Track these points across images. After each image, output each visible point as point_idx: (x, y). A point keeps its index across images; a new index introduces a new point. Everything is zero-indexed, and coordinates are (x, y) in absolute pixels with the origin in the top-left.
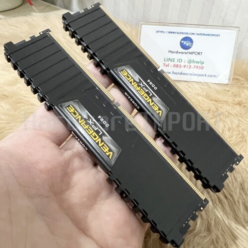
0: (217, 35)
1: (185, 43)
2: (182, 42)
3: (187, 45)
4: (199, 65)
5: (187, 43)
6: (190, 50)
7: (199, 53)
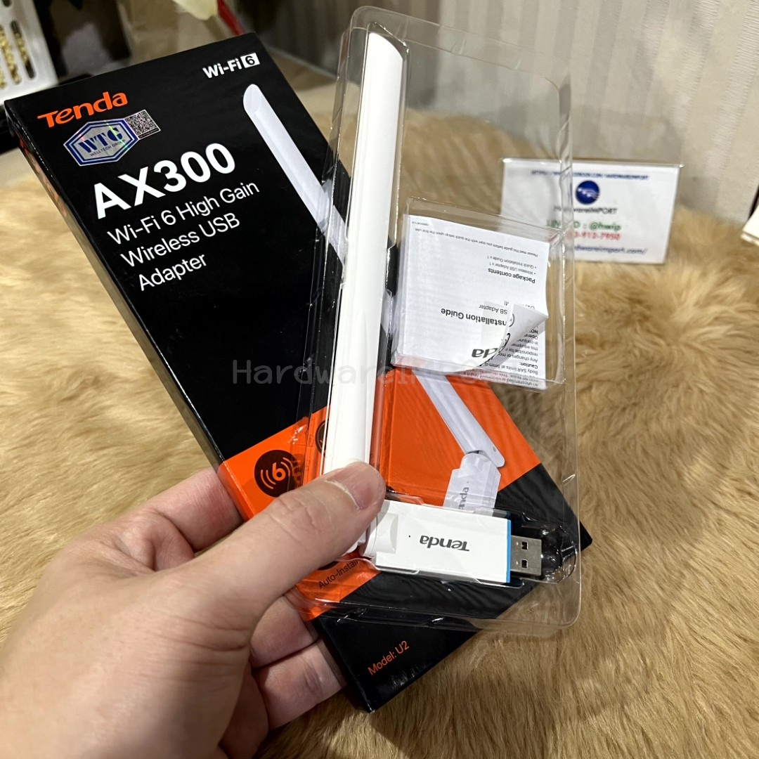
0: (644, 177)
1: (584, 192)
2: (580, 190)
3: (589, 195)
4: (611, 231)
5: (588, 193)
6: (594, 205)
7: (610, 211)
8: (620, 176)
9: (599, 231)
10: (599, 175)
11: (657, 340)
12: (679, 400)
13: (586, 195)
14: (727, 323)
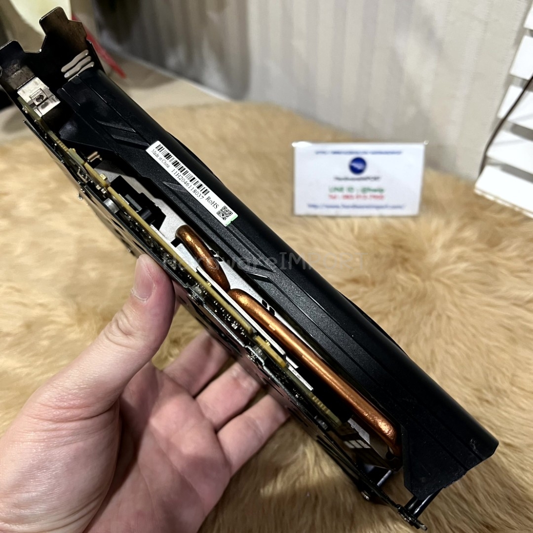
0: (398, 153)
1: (356, 166)
2: (352, 164)
4: (377, 193)
5: (358, 166)
8: (381, 153)
9: (368, 194)
10: (365, 153)
11: (414, 277)
12: (432, 325)
14: (467, 261)
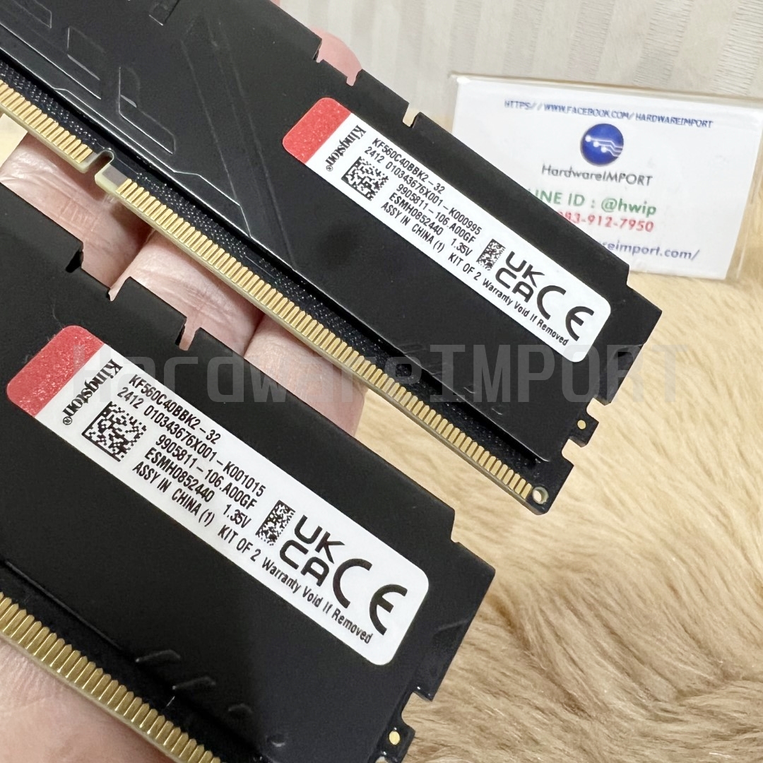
0: (704, 123)
1: (596, 144)
2: (588, 139)
3: (604, 150)
4: (639, 216)
5: (604, 146)
6: (611, 168)
7: (641, 180)
8: (661, 119)
9: (617, 215)
10: (624, 115)
13: (600, 147)
